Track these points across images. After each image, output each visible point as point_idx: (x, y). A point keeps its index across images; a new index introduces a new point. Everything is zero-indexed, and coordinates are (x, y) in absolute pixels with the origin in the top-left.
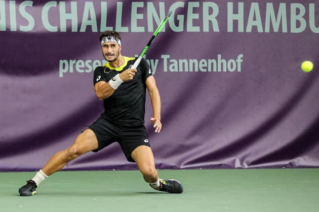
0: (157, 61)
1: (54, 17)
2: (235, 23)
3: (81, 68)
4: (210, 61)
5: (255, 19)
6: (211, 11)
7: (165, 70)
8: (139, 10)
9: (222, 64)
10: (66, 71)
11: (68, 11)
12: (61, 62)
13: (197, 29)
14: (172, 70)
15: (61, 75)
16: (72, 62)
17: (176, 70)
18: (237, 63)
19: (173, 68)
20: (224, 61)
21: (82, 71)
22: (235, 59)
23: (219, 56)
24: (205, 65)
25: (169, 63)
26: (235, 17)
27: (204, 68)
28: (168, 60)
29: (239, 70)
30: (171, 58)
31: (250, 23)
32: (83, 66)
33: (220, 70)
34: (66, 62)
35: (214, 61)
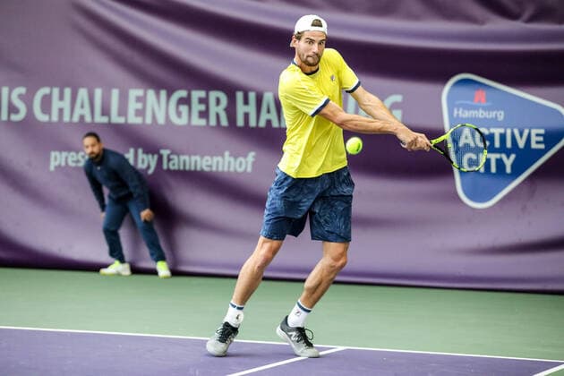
0: (156, 157)
1: (46, 104)
2: (246, 116)
3: (73, 162)
4: (215, 159)
5: (269, 111)
6: (218, 101)
7: (165, 167)
8: (139, 99)
9: (229, 163)
10: (57, 163)
11: (61, 98)
12: (53, 154)
13: (203, 122)
14: (172, 167)
15: (52, 168)
16: (64, 154)
17: (176, 167)
18: (247, 162)
19: (174, 165)
20: (232, 160)
21: (74, 165)
22: (245, 156)
23: (227, 154)
24: (209, 163)
25: (169, 160)
26: (246, 109)
27: (208, 166)
28: (168, 156)
29: (249, 169)
30: (172, 153)
31: (264, 117)
32: (75, 159)
33: (226, 169)
34: (57, 153)
35: (220, 159)
